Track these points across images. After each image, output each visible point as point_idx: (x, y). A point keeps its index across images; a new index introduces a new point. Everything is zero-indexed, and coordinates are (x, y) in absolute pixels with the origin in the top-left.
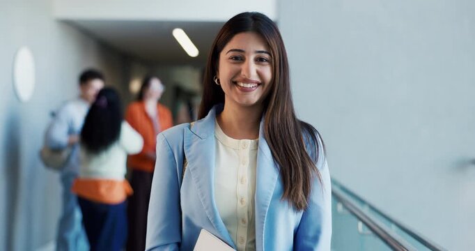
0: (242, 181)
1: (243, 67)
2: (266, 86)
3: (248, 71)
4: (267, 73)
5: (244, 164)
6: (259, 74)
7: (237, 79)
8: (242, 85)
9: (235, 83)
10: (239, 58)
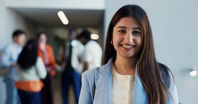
0: (125, 100)
1: (126, 37)
2: (138, 47)
3: (128, 39)
4: (139, 40)
5: (126, 89)
6: (134, 41)
7: (122, 43)
8: (125, 46)
9: (121, 45)
10: (123, 31)
